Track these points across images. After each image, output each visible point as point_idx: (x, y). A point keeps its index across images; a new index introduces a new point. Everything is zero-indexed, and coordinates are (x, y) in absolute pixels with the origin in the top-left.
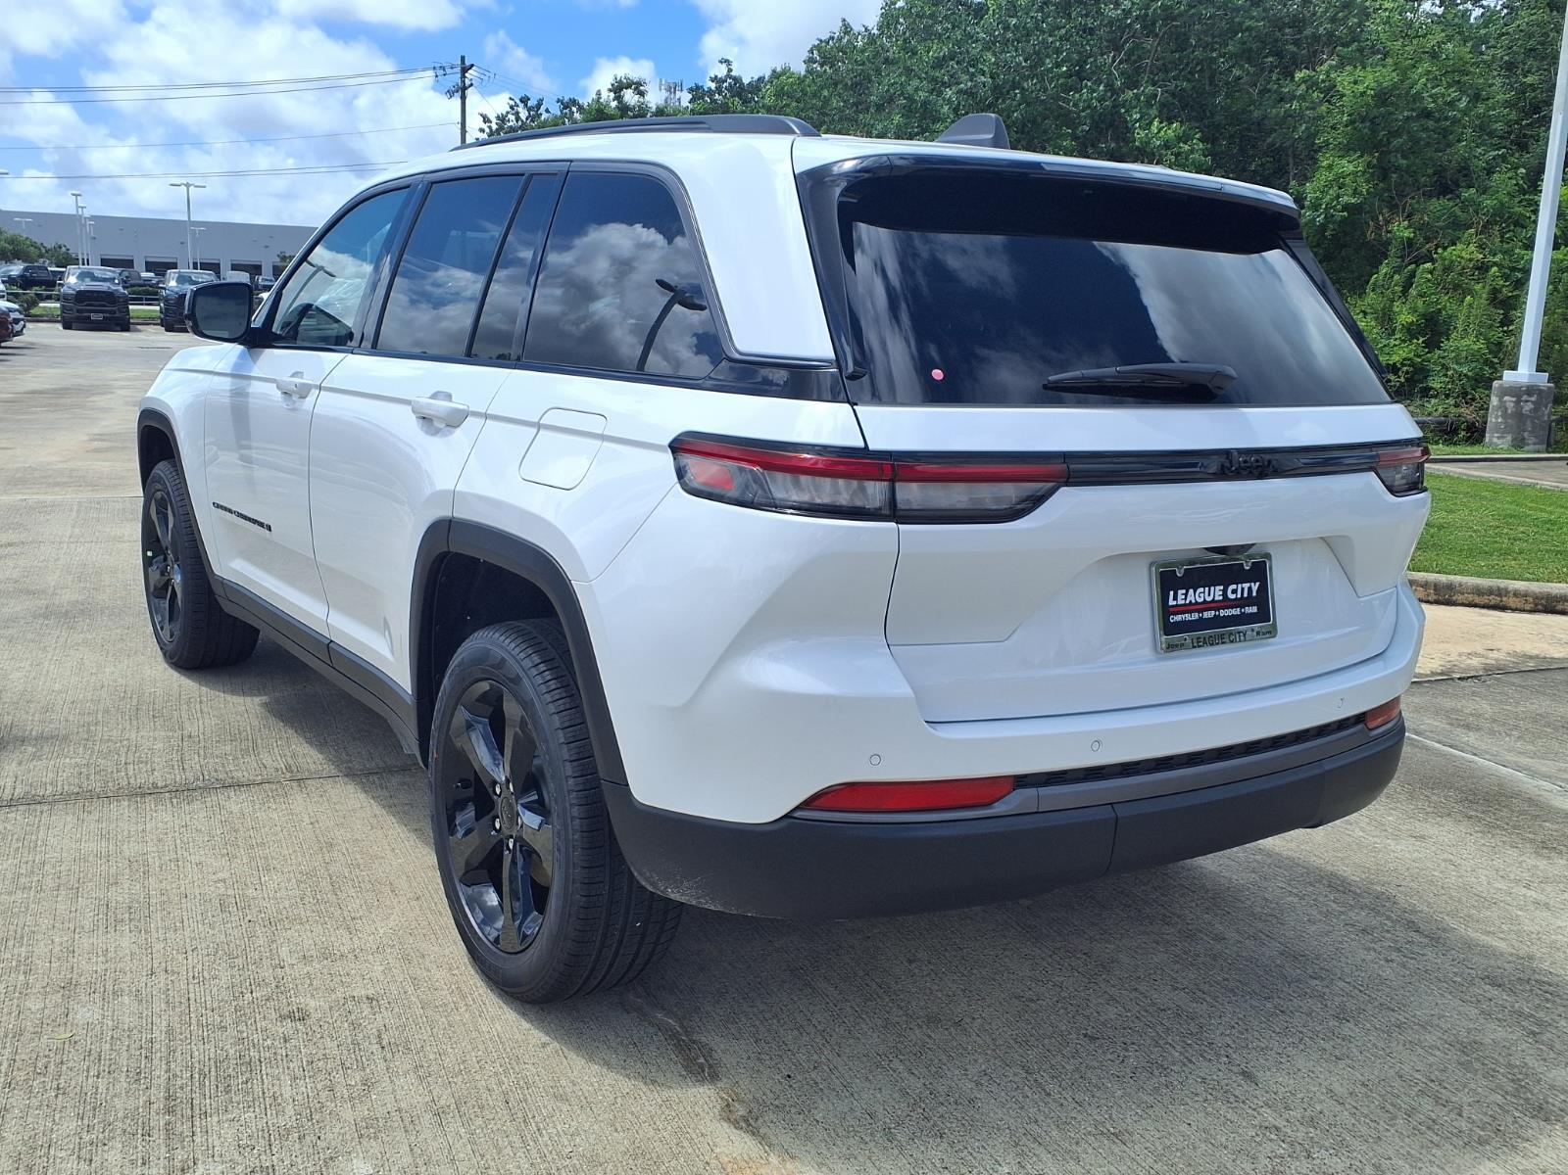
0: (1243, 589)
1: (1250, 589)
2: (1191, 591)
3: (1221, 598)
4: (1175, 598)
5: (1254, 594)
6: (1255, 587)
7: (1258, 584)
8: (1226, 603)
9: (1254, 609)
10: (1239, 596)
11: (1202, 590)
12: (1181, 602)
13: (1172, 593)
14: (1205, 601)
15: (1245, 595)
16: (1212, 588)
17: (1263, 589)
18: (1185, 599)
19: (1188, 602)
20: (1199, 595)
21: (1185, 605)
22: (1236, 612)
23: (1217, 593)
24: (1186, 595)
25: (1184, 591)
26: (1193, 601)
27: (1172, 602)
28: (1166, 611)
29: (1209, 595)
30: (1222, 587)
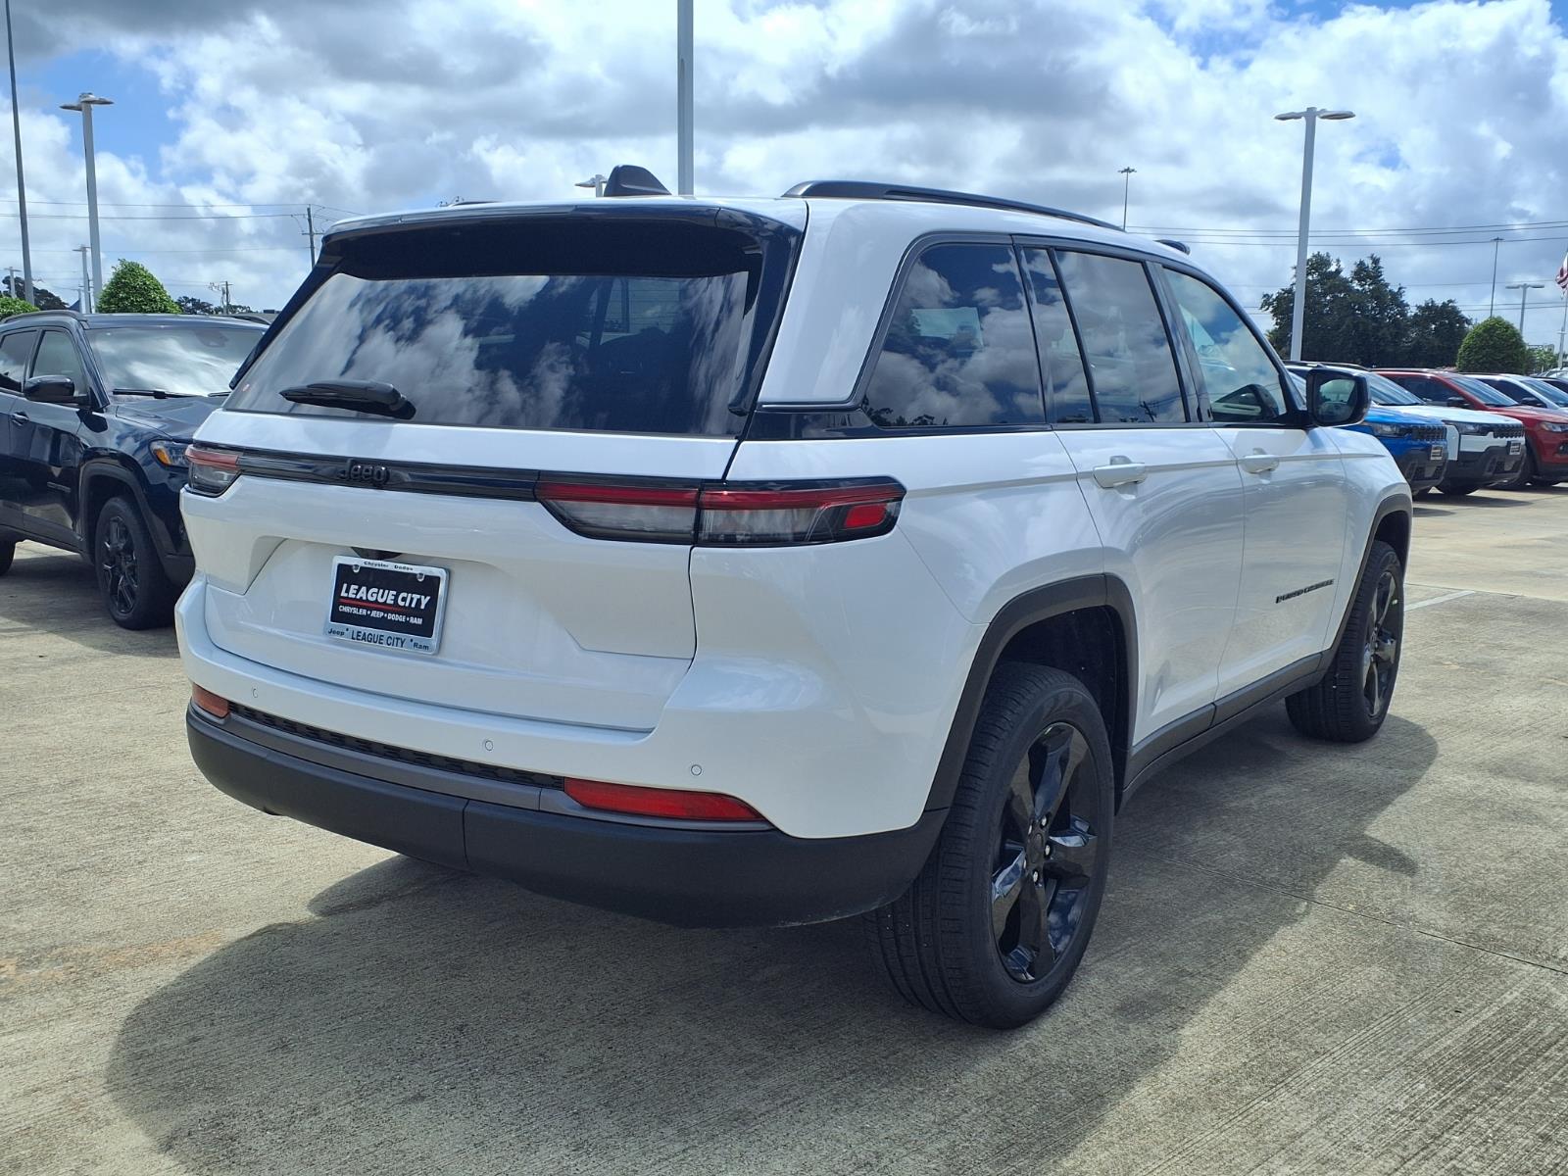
0: (412, 599)
1: (419, 601)
2: (364, 589)
3: (392, 602)
4: (347, 591)
5: (423, 607)
6: (425, 601)
7: (428, 598)
8: (395, 608)
9: (420, 621)
10: (407, 605)
11: (376, 590)
12: (351, 595)
13: (345, 586)
14: (376, 601)
15: (413, 605)
16: (387, 591)
17: (432, 604)
18: (356, 594)
19: (358, 597)
20: (373, 595)
21: (355, 599)
22: (402, 619)
23: (389, 597)
24: (358, 591)
25: (357, 587)
26: (364, 598)
27: (343, 594)
28: (338, 600)
29: (382, 597)
30: (395, 593)
